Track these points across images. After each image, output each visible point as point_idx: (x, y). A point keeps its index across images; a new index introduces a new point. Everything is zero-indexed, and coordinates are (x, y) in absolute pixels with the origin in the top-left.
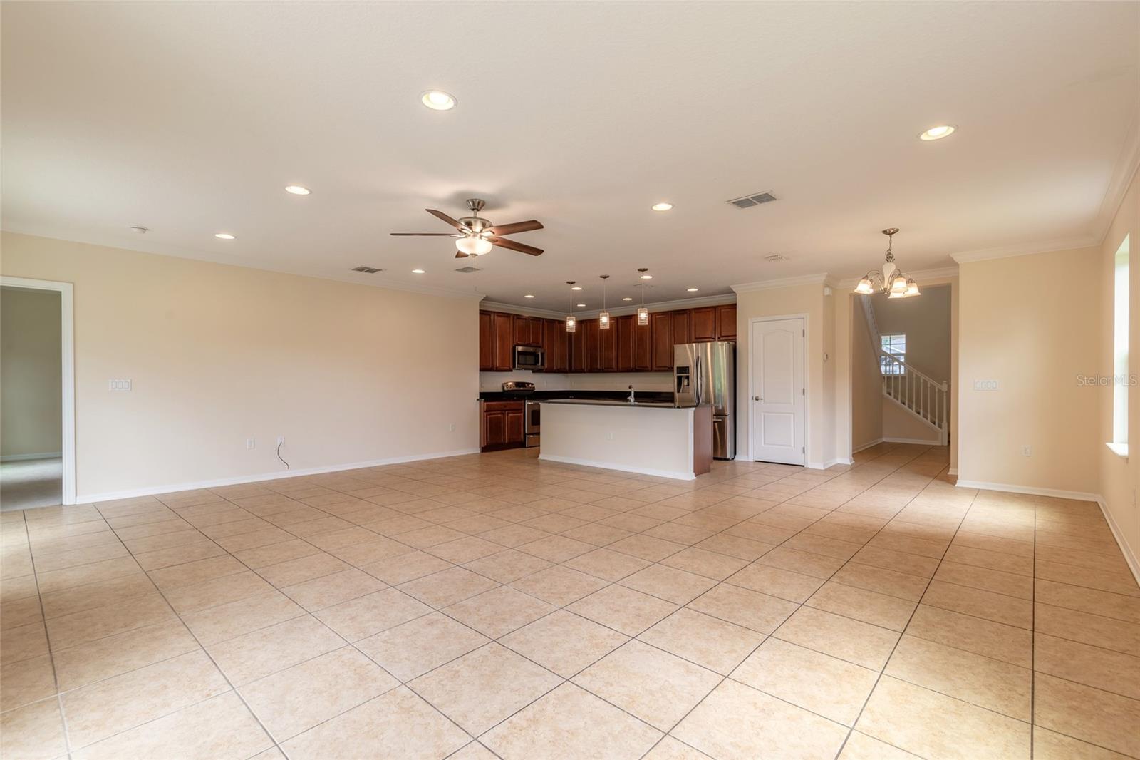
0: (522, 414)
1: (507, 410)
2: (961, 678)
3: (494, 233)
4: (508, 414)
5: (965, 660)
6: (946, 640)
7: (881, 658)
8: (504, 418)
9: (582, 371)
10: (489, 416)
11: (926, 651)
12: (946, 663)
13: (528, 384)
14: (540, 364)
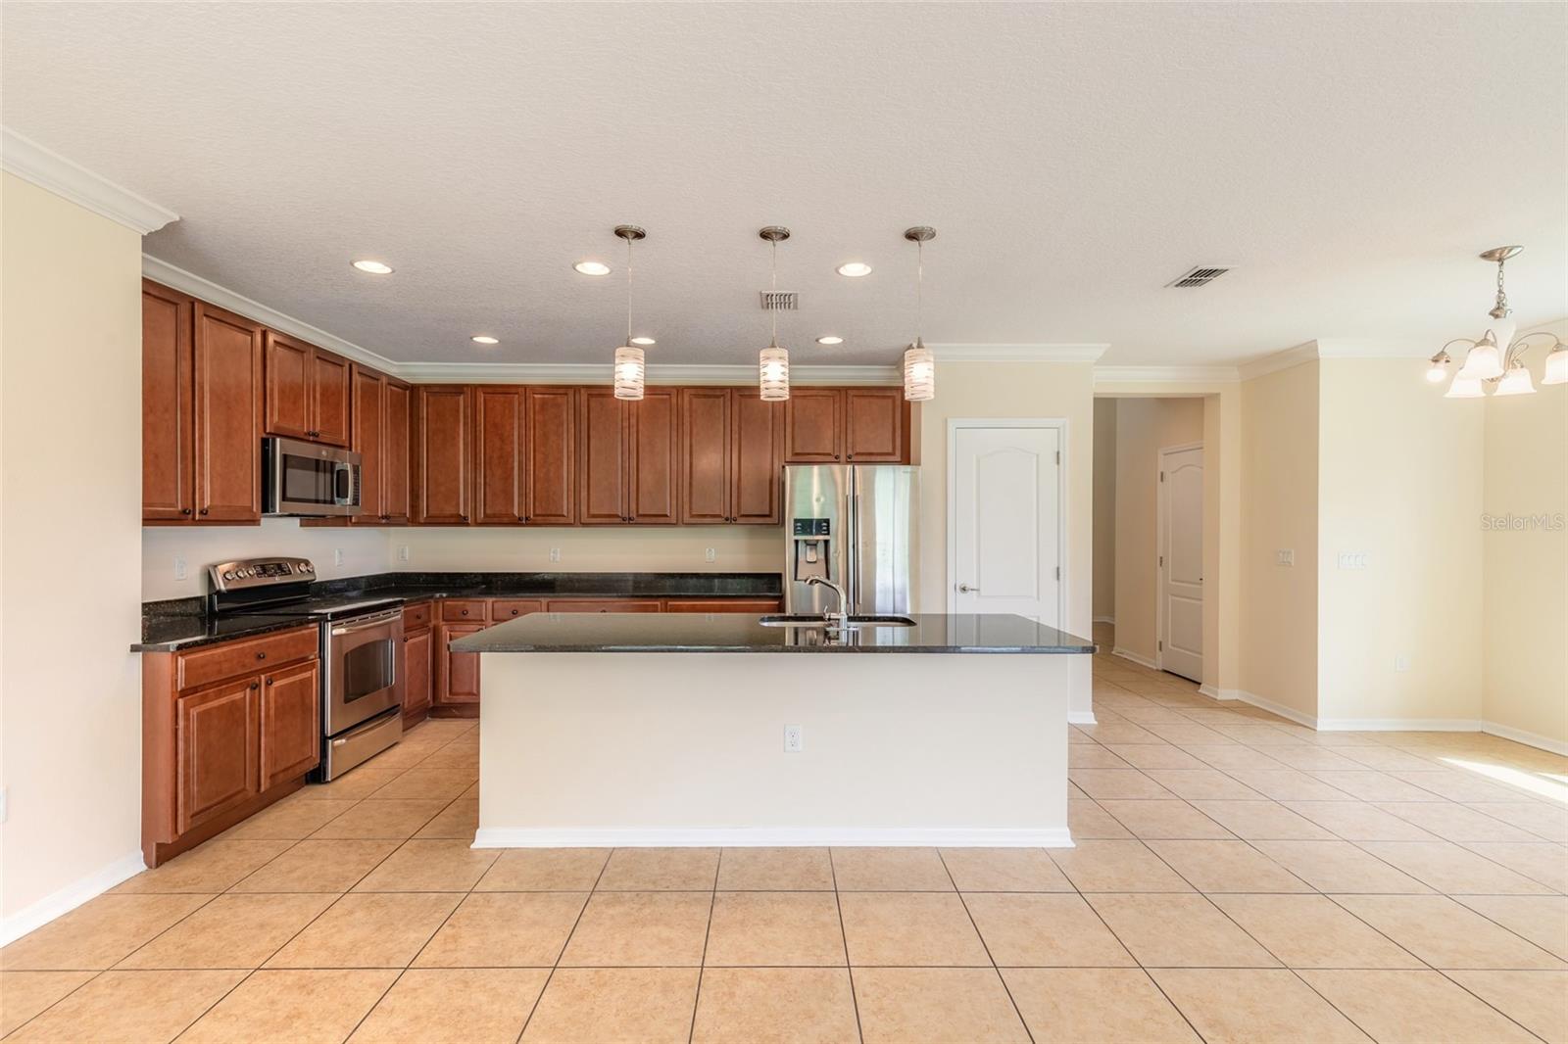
0: (314, 673)
1: (264, 671)
4: (269, 684)
8: (255, 703)
9: (461, 521)
10: (194, 712)
13: (298, 562)
14: (349, 500)
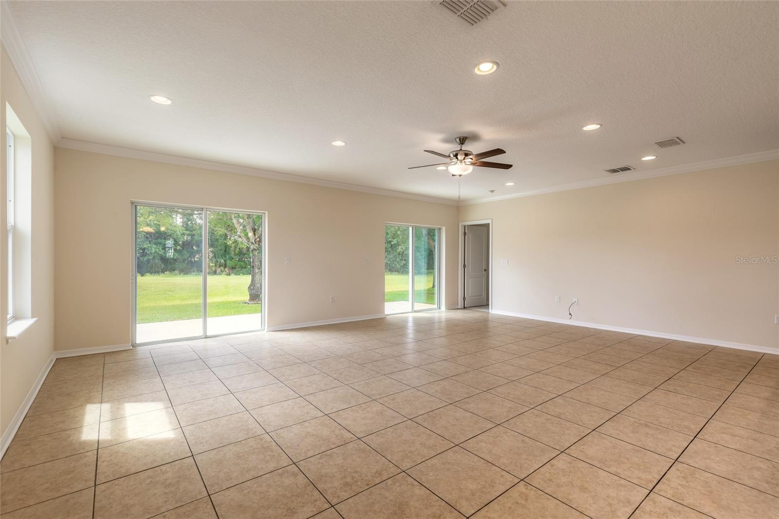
2: (141, 449)
3: (472, 159)
5: (144, 462)
6: (164, 470)
7: (189, 433)
11: (170, 452)
12: (154, 453)
